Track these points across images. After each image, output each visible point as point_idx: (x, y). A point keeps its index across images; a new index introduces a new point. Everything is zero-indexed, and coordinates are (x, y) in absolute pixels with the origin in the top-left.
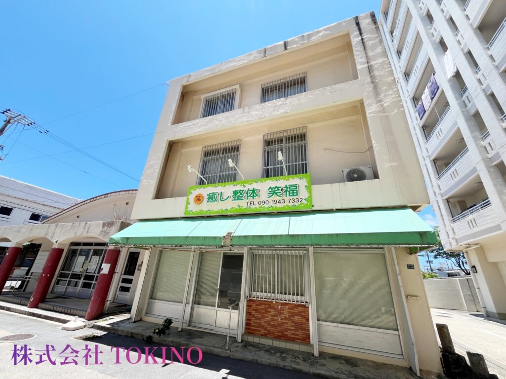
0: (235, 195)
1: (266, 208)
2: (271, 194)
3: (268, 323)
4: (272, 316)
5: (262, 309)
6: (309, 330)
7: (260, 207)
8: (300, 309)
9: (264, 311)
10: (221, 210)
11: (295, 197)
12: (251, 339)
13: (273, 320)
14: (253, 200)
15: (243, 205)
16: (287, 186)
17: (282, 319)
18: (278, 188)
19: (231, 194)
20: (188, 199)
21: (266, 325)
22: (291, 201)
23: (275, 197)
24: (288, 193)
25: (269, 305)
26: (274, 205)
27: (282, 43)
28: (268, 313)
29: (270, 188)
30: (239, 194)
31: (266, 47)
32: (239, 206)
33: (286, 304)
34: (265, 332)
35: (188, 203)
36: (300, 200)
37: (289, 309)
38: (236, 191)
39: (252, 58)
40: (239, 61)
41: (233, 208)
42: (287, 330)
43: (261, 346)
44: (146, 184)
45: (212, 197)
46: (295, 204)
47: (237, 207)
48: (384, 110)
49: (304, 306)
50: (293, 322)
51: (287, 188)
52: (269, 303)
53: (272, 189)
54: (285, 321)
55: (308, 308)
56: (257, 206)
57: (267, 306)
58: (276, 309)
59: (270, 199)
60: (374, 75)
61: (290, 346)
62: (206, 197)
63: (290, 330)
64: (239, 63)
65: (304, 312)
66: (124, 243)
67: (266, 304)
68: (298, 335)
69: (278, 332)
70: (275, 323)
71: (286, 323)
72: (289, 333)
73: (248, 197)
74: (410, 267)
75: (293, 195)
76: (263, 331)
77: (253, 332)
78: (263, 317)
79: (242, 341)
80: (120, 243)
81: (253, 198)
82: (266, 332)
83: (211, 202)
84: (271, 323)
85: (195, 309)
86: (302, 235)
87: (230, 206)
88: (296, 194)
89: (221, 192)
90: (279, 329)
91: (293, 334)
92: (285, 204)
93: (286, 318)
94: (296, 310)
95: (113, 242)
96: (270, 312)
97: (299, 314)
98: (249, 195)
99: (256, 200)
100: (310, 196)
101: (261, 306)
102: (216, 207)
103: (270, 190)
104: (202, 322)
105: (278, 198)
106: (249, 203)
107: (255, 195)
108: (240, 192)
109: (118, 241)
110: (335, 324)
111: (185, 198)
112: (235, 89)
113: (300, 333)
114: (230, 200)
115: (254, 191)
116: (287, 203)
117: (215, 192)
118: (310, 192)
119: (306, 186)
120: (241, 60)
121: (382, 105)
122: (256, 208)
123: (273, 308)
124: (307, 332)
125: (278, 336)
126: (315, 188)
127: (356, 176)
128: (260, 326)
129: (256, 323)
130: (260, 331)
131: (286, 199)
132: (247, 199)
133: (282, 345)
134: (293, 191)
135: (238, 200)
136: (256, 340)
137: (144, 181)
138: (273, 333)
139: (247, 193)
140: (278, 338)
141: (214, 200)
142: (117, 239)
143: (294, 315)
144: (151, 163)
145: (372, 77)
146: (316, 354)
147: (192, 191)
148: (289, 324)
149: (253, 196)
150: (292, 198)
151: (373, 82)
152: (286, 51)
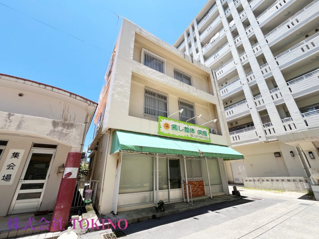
0: (186, 129)
1: (198, 139)
2: (199, 133)
3: (192, 191)
4: (193, 187)
10: (180, 136)
14: (193, 134)
15: (189, 135)
16: (204, 131)
17: (196, 188)
18: (201, 131)
19: (184, 129)
20: (159, 124)
23: (200, 135)
24: (204, 134)
25: (192, 183)
26: (200, 138)
29: (199, 130)
32: (187, 135)
33: (197, 181)
37: (198, 183)
38: (186, 127)
41: (185, 136)
45: (174, 127)
46: (206, 139)
50: (200, 188)
55: (203, 181)
58: (194, 184)
59: (199, 135)
62: (171, 127)
65: (203, 184)
69: (196, 194)
72: (199, 193)
80: (135, 151)
83: (174, 130)
87: (183, 134)
89: (179, 126)
90: (196, 192)
92: (203, 139)
94: (200, 183)
97: (201, 185)
100: (210, 138)
102: (177, 134)
105: (201, 136)
106: (191, 135)
109: (132, 149)
111: (157, 123)
112: (164, 60)
113: (202, 192)
114: (183, 131)
115: (193, 130)
117: (176, 125)
118: (209, 136)
119: (208, 133)
122: (194, 138)
124: (204, 191)
126: (210, 134)
127: (214, 132)
131: (203, 136)
132: (191, 133)
134: (206, 134)
135: (187, 132)
137: (116, 96)
138: (194, 195)
139: (190, 130)
141: (176, 129)
145: (218, 98)
146: (211, 197)
147: (161, 119)
148: (199, 190)
149: (193, 132)
150: (205, 136)
151: (219, 100)
152: (192, 63)
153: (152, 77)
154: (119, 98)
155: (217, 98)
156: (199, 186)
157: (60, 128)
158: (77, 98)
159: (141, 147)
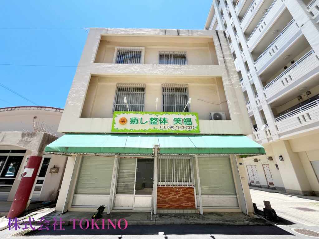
0: (152, 120)
1: (172, 131)
2: (176, 123)
3: (171, 200)
4: (173, 195)
5: (167, 192)
6: (194, 201)
7: (169, 130)
8: (189, 189)
9: (168, 193)
10: (142, 130)
11: (190, 126)
12: (161, 211)
13: (173, 198)
14: (164, 125)
15: (157, 128)
16: (186, 119)
17: (179, 197)
18: (180, 119)
19: (149, 120)
20: (114, 120)
21: (169, 202)
22: (188, 127)
23: (178, 125)
24: (186, 123)
25: (171, 189)
26: (178, 129)
27: (176, 30)
28: (171, 194)
29: (175, 118)
30: (155, 120)
31: (166, 29)
32: (154, 128)
33: (181, 188)
34: (168, 206)
35: (114, 123)
36: (193, 128)
37: (183, 190)
38: (152, 118)
39: (156, 33)
40: (147, 32)
41: (150, 129)
42: (182, 203)
43: (169, 214)
44: (73, 104)
45: (134, 121)
46: (190, 129)
47: (153, 129)
48: (232, 85)
49: (191, 188)
50: (185, 197)
51: (186, 120)
52: (171, 188)
53: (176, 119)
54: (181, 198)
55: (193, 188)
56: (167, 129)
57: (169, 190)
58: (175, 192)
59: (175, 126)
60: (227, 65)
61: (185, 211)
62: (129, 121)
63: (184, 202)
64: (147, 34)
65: (191, 191)
66: (63, 151)
67: (169, 189)
68: (188, 205)
69: (177, 204)
70: (175, 199)
71: (182, 199)
72: (183, 204)
73: (160, 123)
74: (241, 164)
75: (189, 124)
76: (167, 205)
77: (161, 207)
78: (167, 197)
79: (157, 213)
80: (59, 152)
81: (164, 124)
82: (170, 205)
83: (133, 124)
84: (173, 200)
85: (117, 197)
86: (204, 148)
87: (148, 127)
88: (190, 124)
89: (141, 118)
90: (177, 203)
91: (185, 204)
92: (184, 129)
93: (181, 196)
94: (187, 191)
95: (51, 150)
96: (171, 193)
97: (189, 193)
98: (161, 122)
99: (166, 125)
100: (198, 126)
101: (165, 190)
102: (137, 128)
103: (175, 120)
104: (123, 206)
105: (180, 125)
106: (161, 127)
107: (165, 122)
108: (155, 119)
109: (56, 150)
110: (208, 196)
111: (111, 119)
112: (142, 49)
113: (190, 203)
114: (148, 124)
115: (164, 119)
116: (185, 129)
117: (136, 117)
118: (198, 123)
119: (196, 120)
120: (148, 32)
121: (231, 82)
122: (166, 130)
123: (173, 191)
124: (194, 202)
125: (177, 207)
126: (200, 121)
127: (218, 117)
128: (166, 202)
129: (163, 201)
130: (165, 206)
131: (185, 126)
132: (160, 124)
133: (181, 211)
134: (189, 122)
135: (154, 124)
136: (165, 211)
137: (70, 102)
138: (174, 206)
139: (160, 120)
140: (177, 208)
141: (136, 123)
142: (55, 148)
143: (186, 193)
144: (76, 89)
145: (226, 66)
146: (202, 213)
147: (117, 115)
148: (183, 199)
149: (164, 123)
150: (188, 126)
151: (227, 69)
152: (178, 36)
153: (113, 72)
154: (72, 104)
155: (224, 65)
156: (185, 194)
157: (26, 138)
158: (60, 112)
159: (67, 148)
